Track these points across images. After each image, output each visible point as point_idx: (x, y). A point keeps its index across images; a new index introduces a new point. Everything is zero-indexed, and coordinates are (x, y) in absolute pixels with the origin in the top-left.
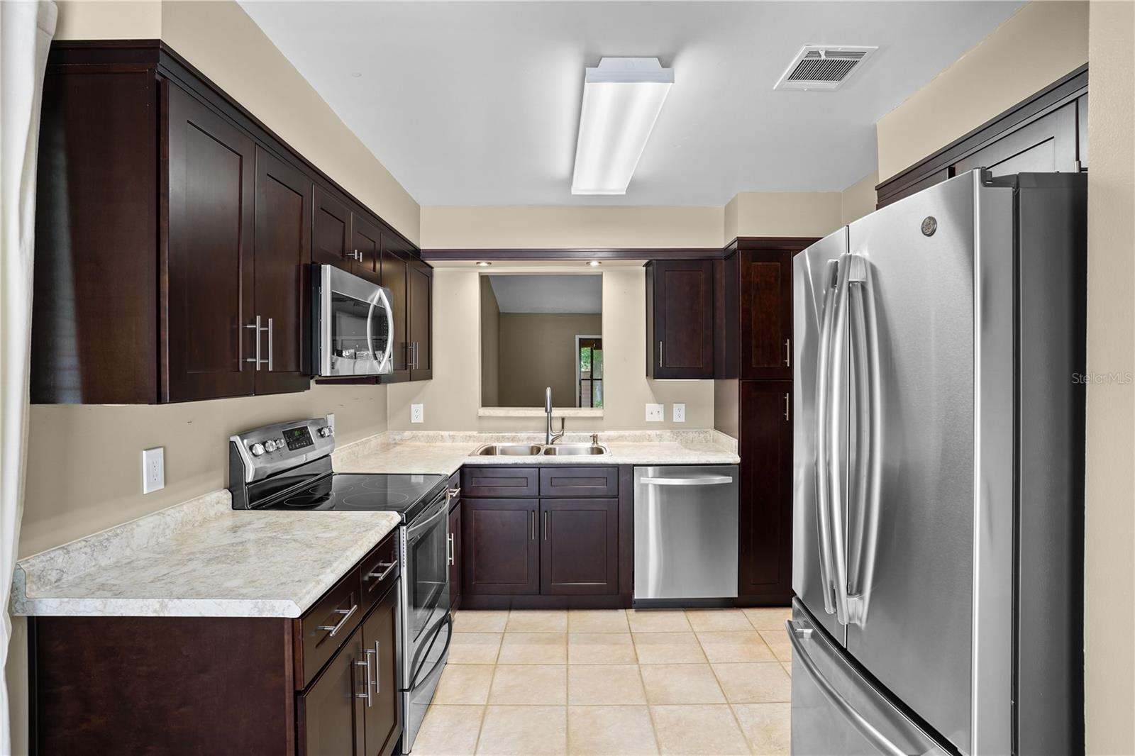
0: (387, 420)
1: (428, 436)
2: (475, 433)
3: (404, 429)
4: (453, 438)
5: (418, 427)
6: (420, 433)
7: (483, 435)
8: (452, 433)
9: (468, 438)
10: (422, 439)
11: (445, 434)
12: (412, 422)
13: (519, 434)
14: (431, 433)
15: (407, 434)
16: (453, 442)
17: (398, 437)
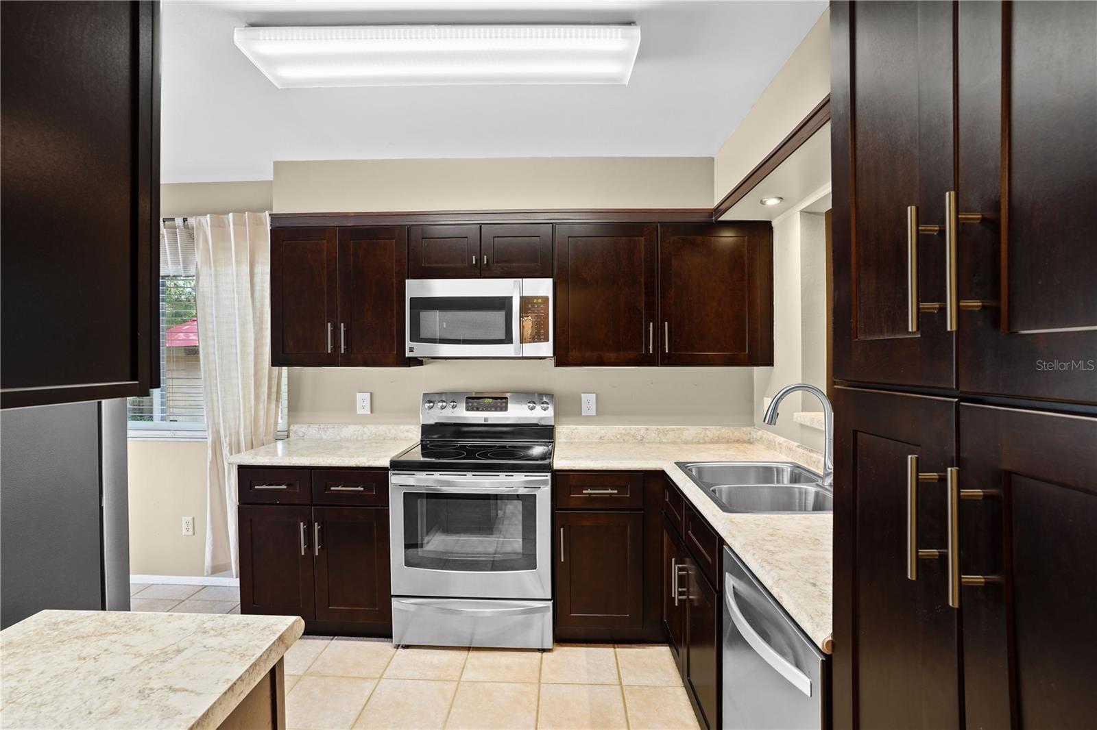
0: (753, 414)
1: (768, 439)
7: (799, 450)
9: (789, 450)
10: (765, 442)
15: (760, 433)
16: (780, 452)
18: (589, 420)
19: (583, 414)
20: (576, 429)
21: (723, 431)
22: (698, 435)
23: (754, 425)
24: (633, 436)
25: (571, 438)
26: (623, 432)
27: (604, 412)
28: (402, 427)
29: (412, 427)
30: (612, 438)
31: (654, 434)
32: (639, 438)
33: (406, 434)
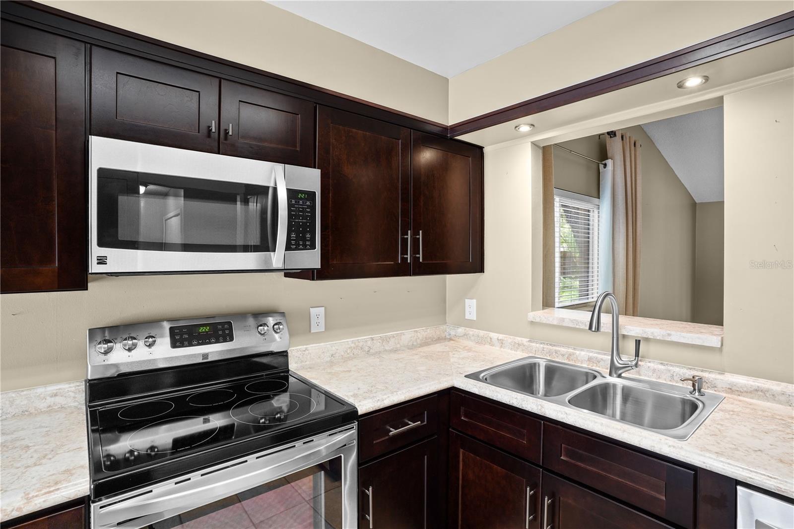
0: (445, 313)
1: (478, 336)
2: (525, 341)
3: (459, 325)
4: (501, 342)
5: (470, 324)
6: (472, 332)
7: (533, 344)
8: (501, 336)
9: (517, 345)
10: (473, 338)
11: (494, 336)
12: (466, 318)
13: (578, 352)
14: (482, 333)
15: (461, 330)
16: (501, 347)
17: (453, 333)
18: (319, 337)
19: (312, 332)
20: (306, 349)
21: (428, 330)
22: (412, 339)
23: (446, 323)
24: (362, 348)
25: (302, 361)
26: (353, 345)
27: (333, 327)
28: (40, 390)
29: (64, 386)
30: (343, 354)
31: (379, 343)
32: (367, 349)
33: (50, 401)
